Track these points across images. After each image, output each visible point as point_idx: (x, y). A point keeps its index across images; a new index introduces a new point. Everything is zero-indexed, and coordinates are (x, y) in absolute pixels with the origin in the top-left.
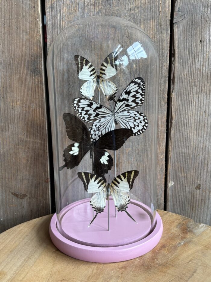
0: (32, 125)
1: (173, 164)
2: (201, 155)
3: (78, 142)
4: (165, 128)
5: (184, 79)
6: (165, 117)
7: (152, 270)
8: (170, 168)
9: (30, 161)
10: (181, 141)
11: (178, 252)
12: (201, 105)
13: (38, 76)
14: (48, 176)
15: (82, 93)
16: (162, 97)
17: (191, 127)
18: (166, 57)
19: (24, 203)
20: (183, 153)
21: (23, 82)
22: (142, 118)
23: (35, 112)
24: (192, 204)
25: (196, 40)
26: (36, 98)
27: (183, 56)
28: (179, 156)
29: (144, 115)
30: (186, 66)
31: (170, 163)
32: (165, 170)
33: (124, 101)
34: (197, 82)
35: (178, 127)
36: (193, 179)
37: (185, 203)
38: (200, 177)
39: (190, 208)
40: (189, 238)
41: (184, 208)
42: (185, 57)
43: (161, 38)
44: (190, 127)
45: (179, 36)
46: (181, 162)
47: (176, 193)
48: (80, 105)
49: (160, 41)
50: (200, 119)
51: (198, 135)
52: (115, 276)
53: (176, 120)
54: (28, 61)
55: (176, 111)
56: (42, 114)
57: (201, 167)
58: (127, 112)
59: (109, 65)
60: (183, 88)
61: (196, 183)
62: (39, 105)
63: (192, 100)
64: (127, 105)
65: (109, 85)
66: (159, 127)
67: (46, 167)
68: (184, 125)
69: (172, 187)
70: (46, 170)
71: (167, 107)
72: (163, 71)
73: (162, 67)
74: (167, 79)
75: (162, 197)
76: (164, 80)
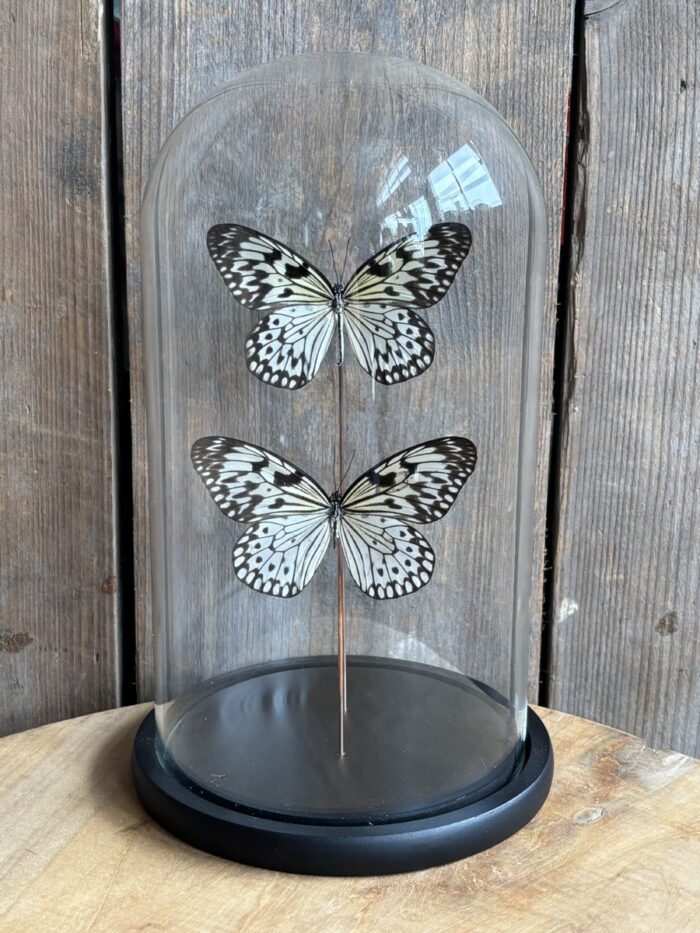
0: (59, 377)
1: (574, 536)
2: (679, 505)
4: (550, 402)
5: (619, 219)
6: (548, 361)
7: (476, 902)
8: (564, 549)
9: (45, 512)
10: (607, 448)
11: (575, 844)
12: (683, 319)
13: (86, 198)
14: (111, 569)
17: (643, 400)
18: (556, 140)
19: (19, 669)
20: (612, 494)
21: (27, 216)
23: (71, 327)
25: (666, 78)
26: (74, 277)
27: (619, 137)
28: (599, 507)
30: (629, 173)
31: (565, 532)
32: (546, 558)
34: (668, 231)
35: (594, 399)
36: (647, 594)
37: (616, 681)
38: (676, 588)
39: (637, 703)
40: (622, 799)
41: (615, 699)
42: (625, 141)
43: (539, 68)
44: (639, 399)
45: (606, 65)
46: (606, 530)
47: (586, 642)
49: (533, 78)
50: (676, 368)
51: (671, 430)
52: (341, 917)
53: (587, 373)
54: (49, 139)
55: (588, 340)
56: (94, 337)
57: (679, 550)
60: (616, 256)
61: (658, 607)
62: (86, 302)
63: (648, 299)
67: (106, 535)
68: (617, 392)
69: (571, 620)
70: (104, 545)
71: (555, 322)
72: (545, 188)
73: (540, 174)
74: (558, 219)
75: (531, 656)
76: (548, 224)
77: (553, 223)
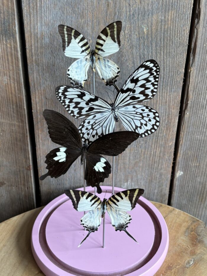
0: (6, 103)
1: (183, 153)
3: (65, 146)
4: (178, 111)
6: (179, 97)
8: (180, 156)
9: (6, 146)
13: (11, 41)
14: (29, 163)
15: (69, 75)
16: (178, 72)
18: (187, 19)
19: (2, 192)
20: (197, 140)
22: (152, 115)
23: (9, 87)
24: (202, 195)
26: (9, 69)
28: (192, 144)
29: (155, 111)
31: (181, 151)
32: (173, 158)
33: (129, 93)
35: (194, 110)
36: (206, 169)
37: (193, 193)
39: (199, 199)
40: (199, 253)
41: (192, 198)
46: (194, 151)
47: (184, 183)
48: (67, 95)
53: (192, 101)
55: (194, 90)
56: (18, 90)
58: (132, 106)
59: (109, 37)
62: (14, 78)
64: (133, 98)
65: (108, 65)
66: (171, 109)
67: (27, 153)
68: (202, 108)
69: (180, 177)
70: (27, 156)
71: (183, 84)
72: (182, 37)
73: (181, 32)
74: (186, 48)
75: (166, 187)
76: (182, 50)
77: (184, 49)
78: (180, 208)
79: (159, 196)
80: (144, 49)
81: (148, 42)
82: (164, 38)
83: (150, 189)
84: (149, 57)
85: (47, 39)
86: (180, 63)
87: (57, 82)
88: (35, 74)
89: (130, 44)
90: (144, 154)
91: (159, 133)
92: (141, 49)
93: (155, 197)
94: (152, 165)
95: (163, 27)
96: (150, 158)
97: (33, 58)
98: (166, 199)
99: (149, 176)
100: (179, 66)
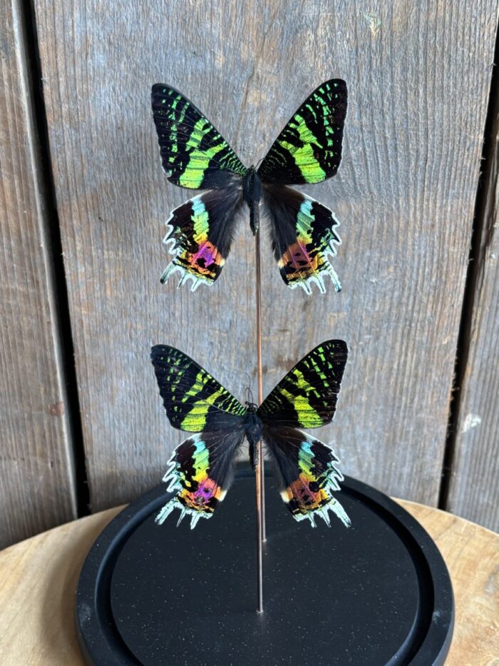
1: (481, 364)
4: (467, 249)
6: (469, 212)
8: (472, 375)
14: (57, 397)
16: (465, 142)
31: (474, 361)
32: (454, 380)
47: (485, 447)
56: (22, 197)
66: (446, 245)
69: (473, 431)
70: (49, 377)
71: (479, 175)
72: (477, 44)
73: (473, 30)
74: (488, 75)
75: (435, 457)
76: (478, 81)
77: (482, 79)
78: (474, 515)
79: (415, 482)
80: (371, 81)
81: (381, 59)
82: (425, 49)
83: (388, 464)
84: (385, 101)
85: (101, 56)
86: (472, 116)
87: (128, 175)
88: (68, 153)
89: (330, 67)
90: (373, 368)
91: (413, 311)
92: (363, 79)
93: (403, 487)
94: (394, 398)
95: (423, 17)
96: (388, 379)
97: (63, 109)
98: (435, 491)
99: (386, 428)
100: (468, 126)
